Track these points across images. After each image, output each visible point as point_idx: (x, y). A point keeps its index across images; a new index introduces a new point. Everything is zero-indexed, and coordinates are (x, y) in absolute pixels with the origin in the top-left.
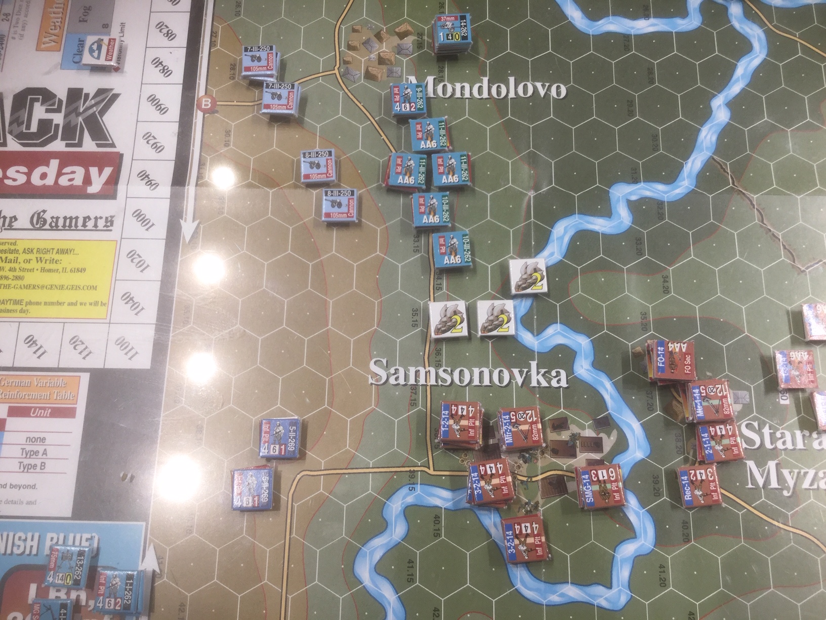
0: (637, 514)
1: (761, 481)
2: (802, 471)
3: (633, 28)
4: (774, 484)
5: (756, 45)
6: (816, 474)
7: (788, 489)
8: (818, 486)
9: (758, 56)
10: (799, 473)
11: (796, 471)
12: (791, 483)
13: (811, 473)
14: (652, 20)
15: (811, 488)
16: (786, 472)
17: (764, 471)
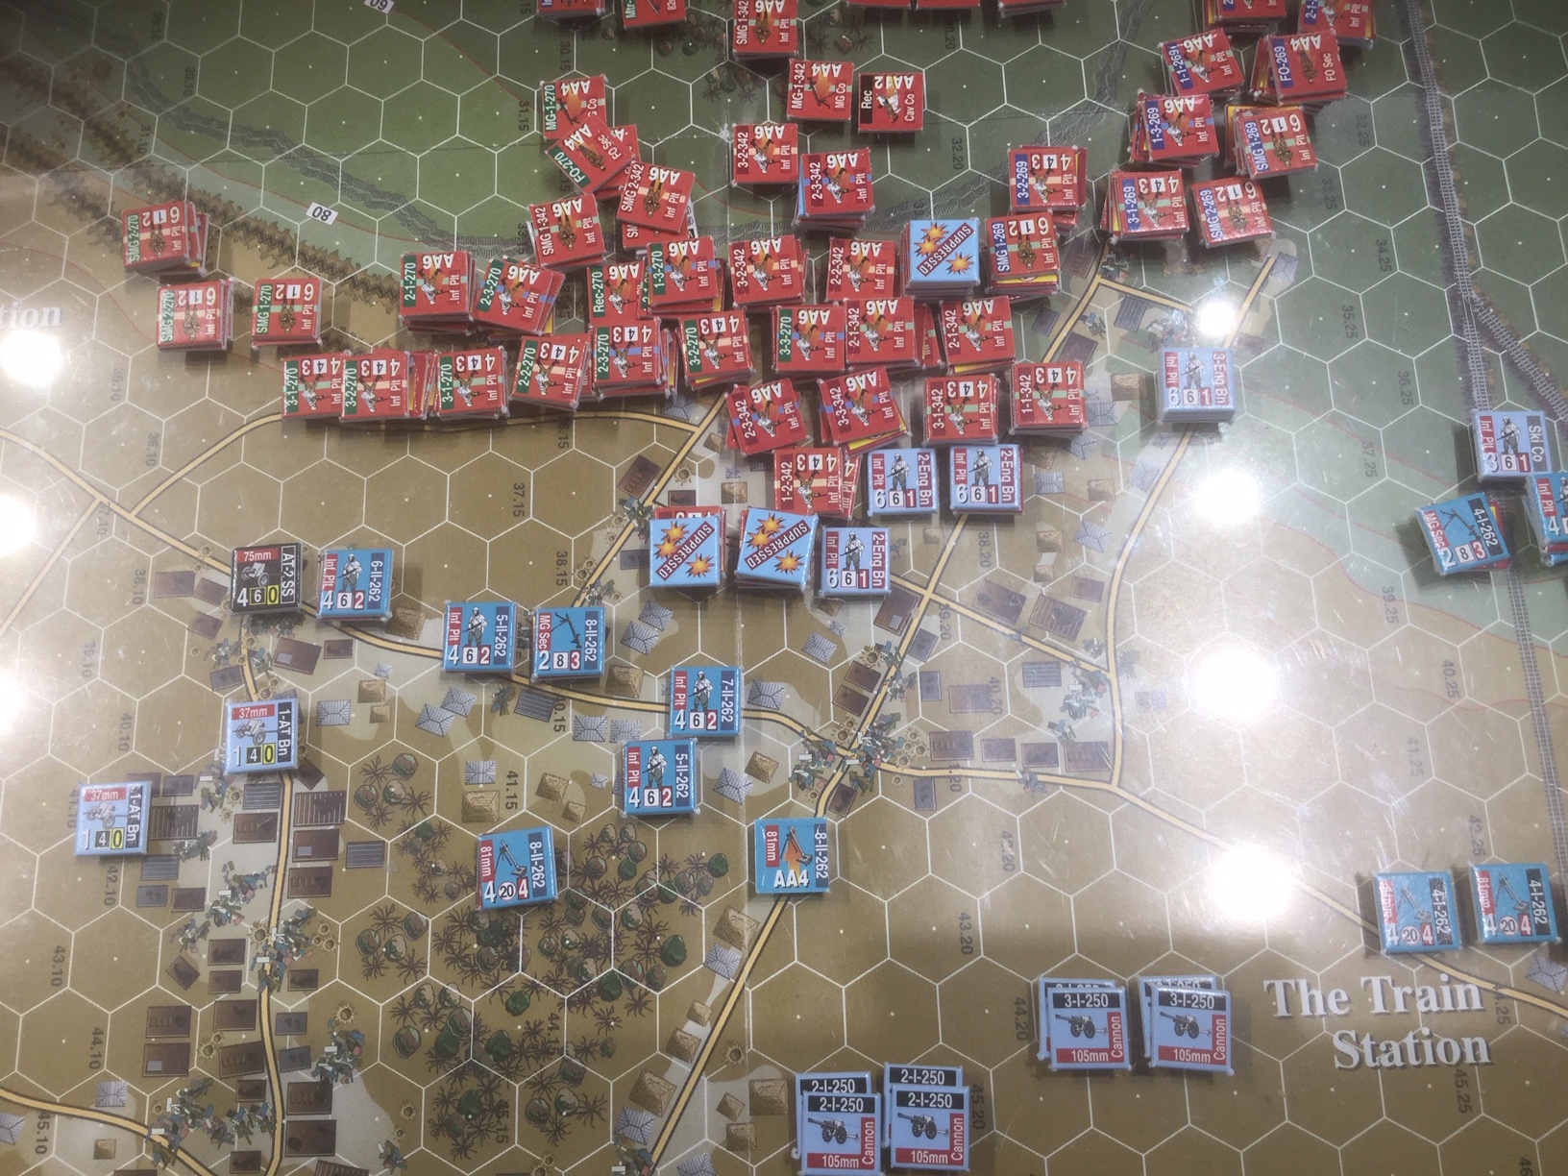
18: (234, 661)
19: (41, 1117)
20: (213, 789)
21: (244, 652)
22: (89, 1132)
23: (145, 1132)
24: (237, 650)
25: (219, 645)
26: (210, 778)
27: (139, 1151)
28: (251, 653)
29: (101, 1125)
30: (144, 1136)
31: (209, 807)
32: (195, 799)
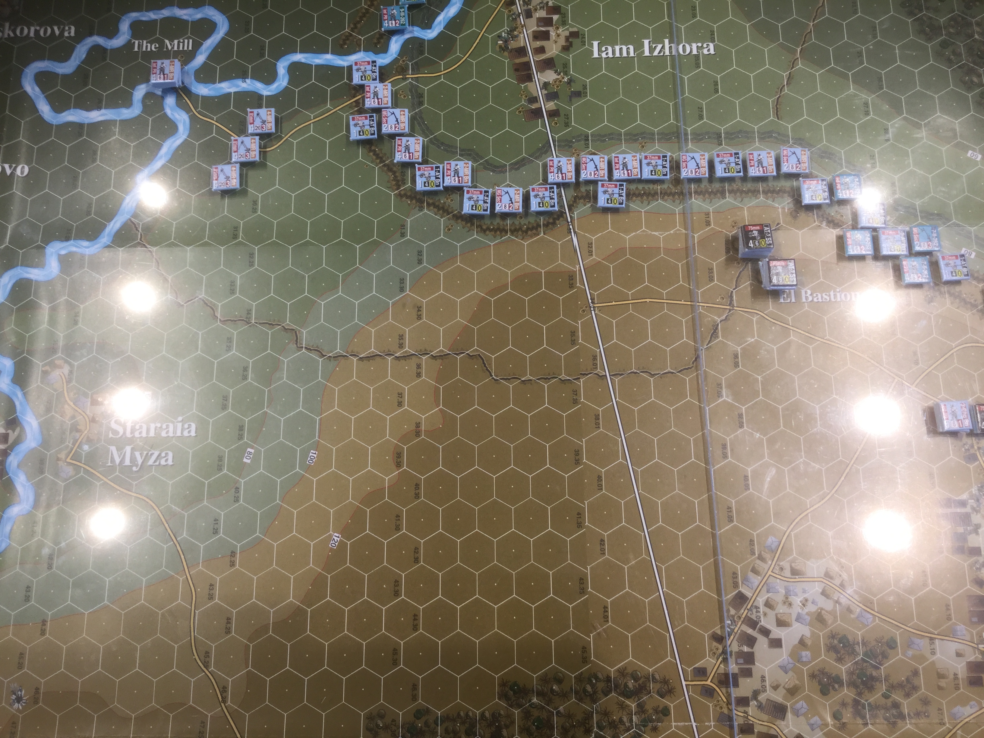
0: (24, 486)
1: (118, 460)
2: (150, 453)
3: (86, 118)
4: (127, 462)
5: (181, 128)
6: (159, 455)
7: (137, 466)
8: (160, 463)
9: (181, 137)
10: (147, 454)
11: (145, 453)
12: (140, 461)
13: (156, 453)
14: (103, 111)
15: (154, 464)
16: (137, 454)
17: (121, 454)
18: (972, 451)
19: (930, 640)
20: (975, 506)
21: (976, 447)
22: (952, 646)
23: (976, 646)
24: (972, 446)
25: (964, 444)
26: (973, 501)
27: (975, 654)
28: (979, 448)
29: (957, 643)
30: (975, 648)
31: (975, 513)
32: (968, 509)
